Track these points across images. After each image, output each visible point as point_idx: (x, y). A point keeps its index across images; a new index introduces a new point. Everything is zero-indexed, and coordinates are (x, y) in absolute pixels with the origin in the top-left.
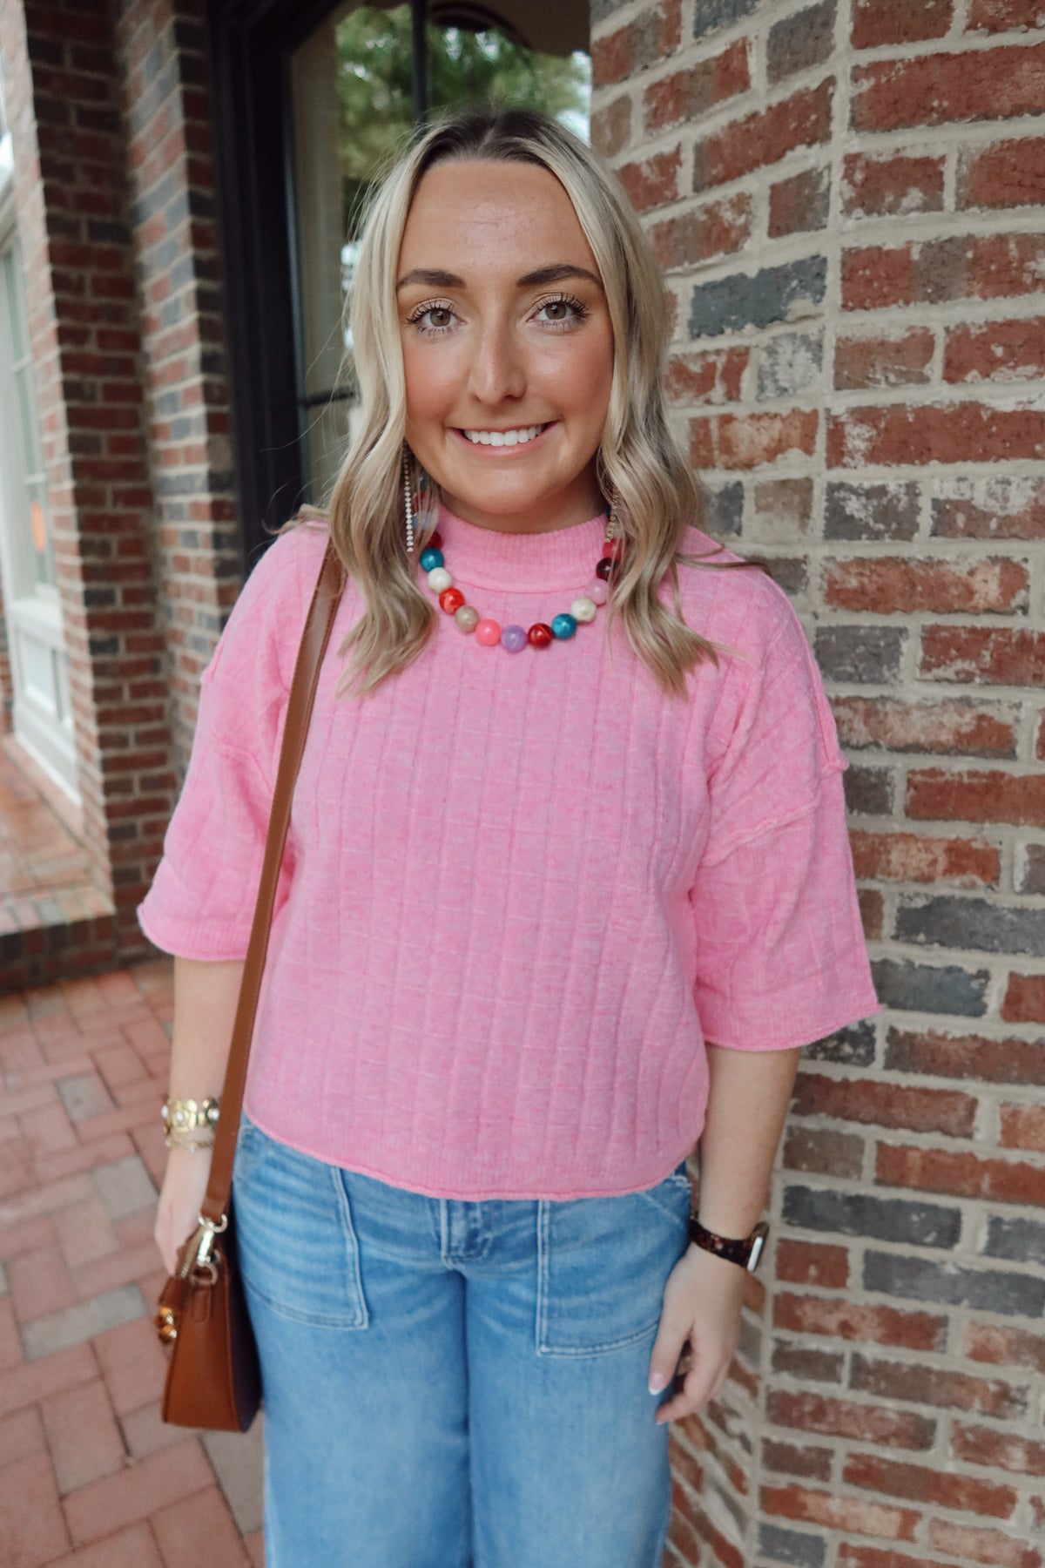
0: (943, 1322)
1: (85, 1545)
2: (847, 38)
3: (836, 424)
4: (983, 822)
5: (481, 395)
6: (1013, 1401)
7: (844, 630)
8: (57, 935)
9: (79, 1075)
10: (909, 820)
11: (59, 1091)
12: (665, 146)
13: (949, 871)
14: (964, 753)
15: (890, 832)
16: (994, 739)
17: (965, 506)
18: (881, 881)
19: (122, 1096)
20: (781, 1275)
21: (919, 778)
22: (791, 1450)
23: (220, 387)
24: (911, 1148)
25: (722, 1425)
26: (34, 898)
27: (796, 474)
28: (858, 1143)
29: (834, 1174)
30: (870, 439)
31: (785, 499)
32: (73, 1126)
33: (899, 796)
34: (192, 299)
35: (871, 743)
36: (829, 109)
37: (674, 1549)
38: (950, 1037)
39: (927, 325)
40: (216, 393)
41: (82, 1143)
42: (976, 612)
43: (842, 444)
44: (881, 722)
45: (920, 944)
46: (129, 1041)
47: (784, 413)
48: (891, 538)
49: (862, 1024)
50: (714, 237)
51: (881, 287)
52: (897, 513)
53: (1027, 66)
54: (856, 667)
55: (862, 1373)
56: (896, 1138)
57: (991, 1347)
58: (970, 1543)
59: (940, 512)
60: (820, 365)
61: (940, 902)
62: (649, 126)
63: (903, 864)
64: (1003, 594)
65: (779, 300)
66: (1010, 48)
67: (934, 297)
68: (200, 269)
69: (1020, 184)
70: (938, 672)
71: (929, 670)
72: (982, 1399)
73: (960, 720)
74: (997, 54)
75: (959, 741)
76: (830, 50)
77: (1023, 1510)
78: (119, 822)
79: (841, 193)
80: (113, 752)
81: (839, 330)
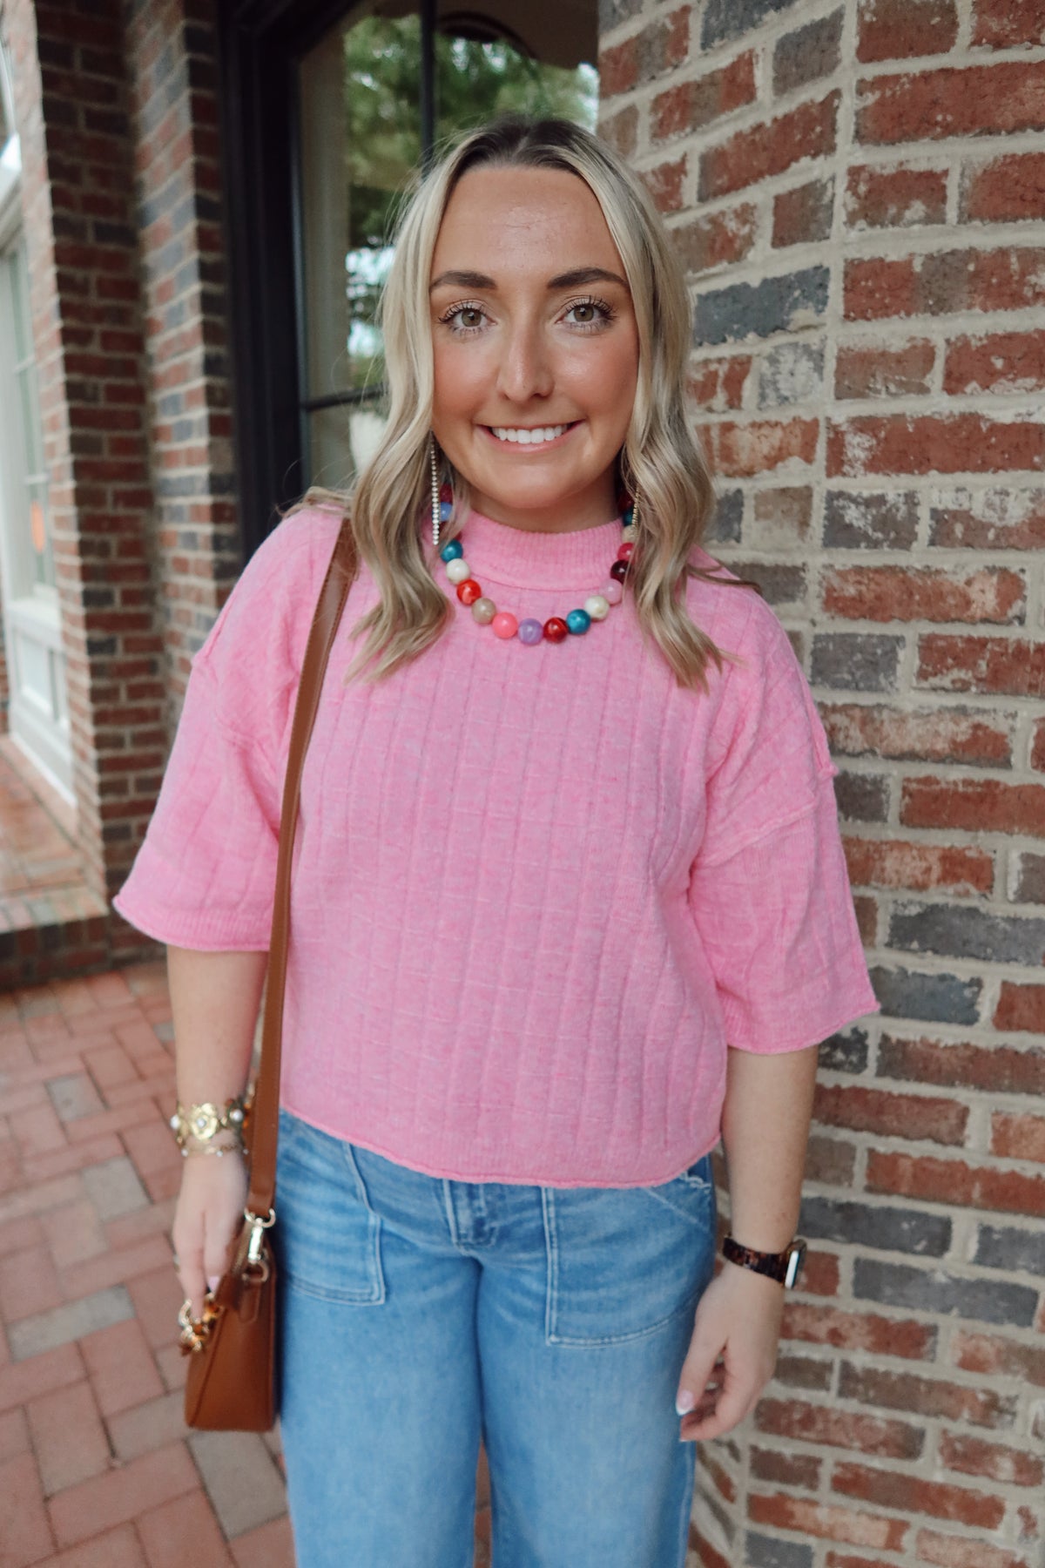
0: (932, 1330)
1: (70, 1547)
2: (853, 53)
3: (837, 433)
4: (977, 830)
5: (509, 393)
6: (1002, 1411)
7: (842, 638)
8: (50, 936)
9: (71, 1076)
10: (904, 827)
11: (49, 1093)
12: (671, 155)
13: (943, 879)
14: (960, 762)
15: (884, 838)
16: (989, 748)
17: (964, 516)
18: (876, 888)
19: (112, 1097)
21: (914, 786)
22: (779, 1457)
23: (223, 389)
24: (902, 1156)
26: (28, 898)
27: (796, 483)
28: (848, 1150)
29: (827, 1182)
30: (870, 449)
31: (785, 507)
32: (63, 1126)
33: (895, 803)
34: (197, 302)
35: (866, 751)
36: (834, 122)
38: (942, 1045)
39: (928, 336)
40: (219, 396)
41: (71, 1144)
42: (973, 621)
43: (842, 453)
44: (877, 730)
45: (914, 951)
46: (120, 1043)
47: (785, 421)
48: (889, 546)
49: (854, 1031)
50: (718, 246)
51: (883, 298)
52: (895, 522)
53: (1030, 83)
54: (853, 674)
55: (851, 1381)
56: (886, 1145)
57: (980, 1356)
58: (957, 1554)
59: (937, 522)
60: (821, 374)
61: (934, 909)
62: (655, 136)
63: (897, 872)
64: (1000, 604)
65: (782, 309)
66: (1014, 64)
67: (935, 309)
68: (206, 272)
69: (1022, 199)
70: (935, 681)
71: (926, 679)
72: (971, 1409)
73: (955, 729)
74: (1002, 70)
75: (955, 750)
76: (837, 62)
77: (1011, 1523)
78: (114, 822)
79: (845, 205)
80: (108, 753)
81: (840, 339)
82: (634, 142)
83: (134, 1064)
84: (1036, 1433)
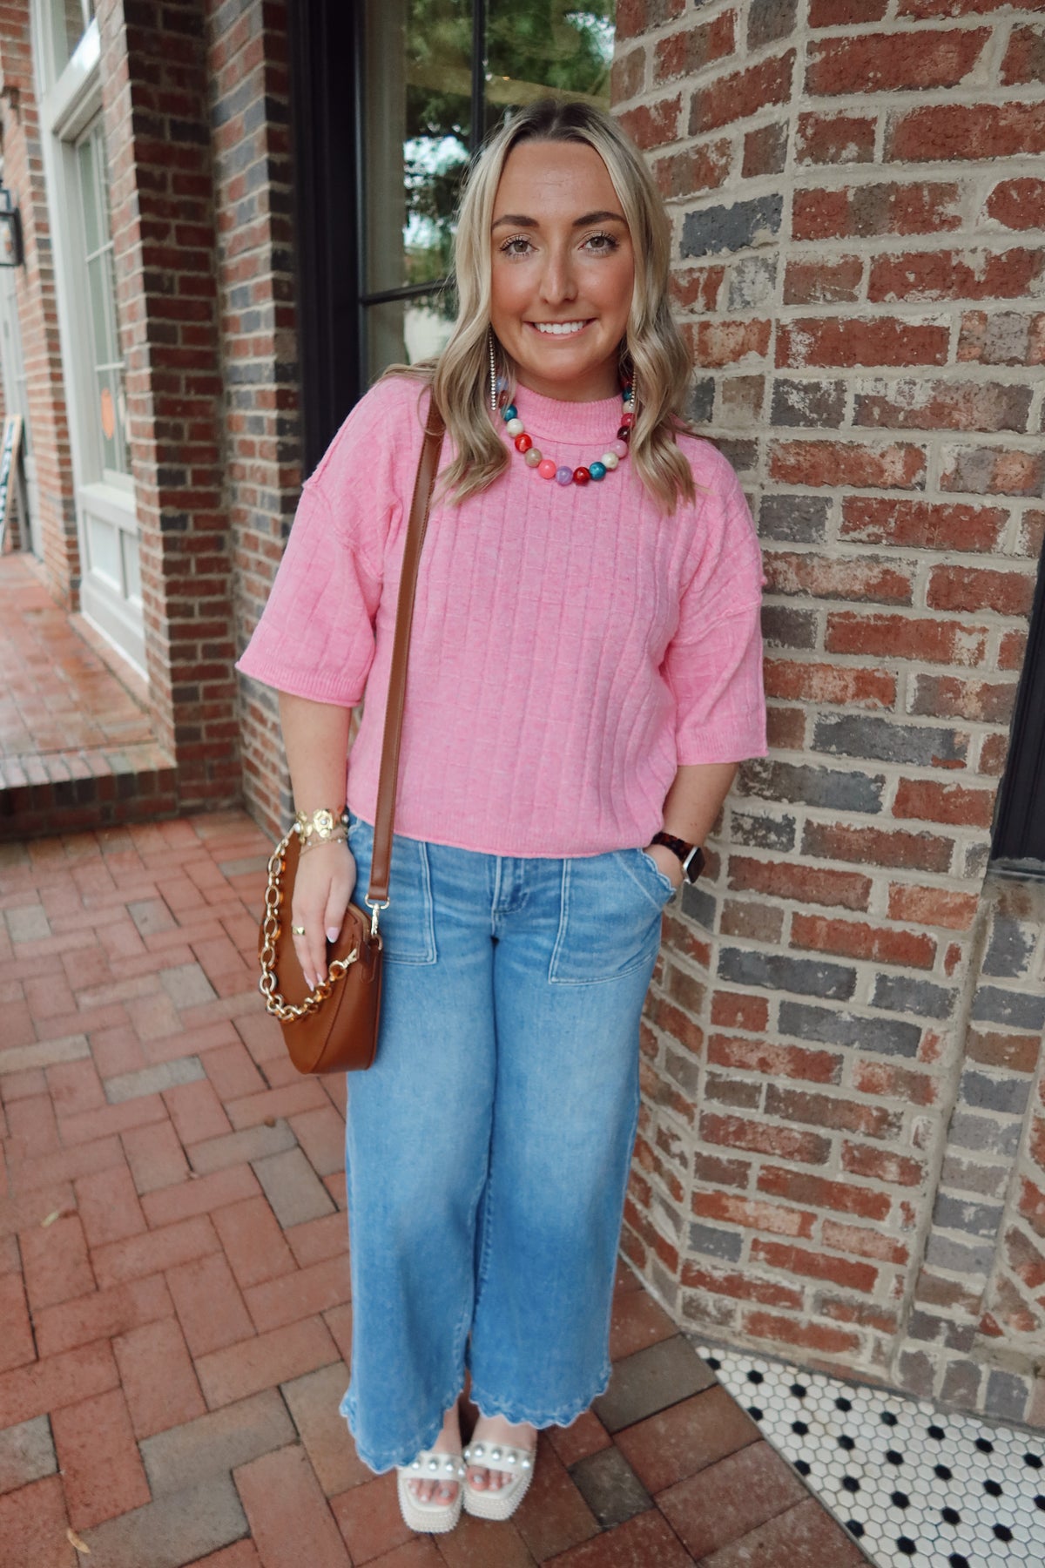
0: (839, 1059)
1: (158, 1227)
2: (805, 19)
3: (784, 332)
4: (884, 656)
5: (548, 298)
6: (891, 1125)
7: (784, 499)
8: (126, 783)
9: (147, 900)
10: (827, 653)
11: (128, 911)
12: (669, 94)
13: (856, 695)
14: (872, 600)
15: (812, 661)
16: (895, 590)
17: (879, 401)
18: (805, 702)
19: (182, 917)
20: (715, 1021)
21: (836, 619)
22: (717, 1162)
23: (288, 283)
24: (820, 918)
25: (666, 1147)
26: (104, 751)
27: (754, 372)
28: (779, 914)
29: (760, 939)
30: (809, 345)
31: (744, 393)
32: (142, 938)
33: (821, 633)
34: (266, 200)
35: (800, 591)
36: (790, 76)
37: (626, 1259)
38: (852, 829)
39: (858, 254)
40: (285, 289)
41: (149, 952)
42: (885, 487)
43: (788, 348)
44: (809, 574)
45: (833, 753)
46: (189, 876)
47: (747, 322)
48: (822, 425)
49: (785, 817)
50: (702, 173)
51: (823, 223)
52: (827, 405)
53: (943, 48)
54: (791, 529)
55: (776, 1101)
56: (807, 910)
57: (874, 1080)
58: (853, 1240)
59: (860, 405)
60: (774, 283)
61: (850, 719)
62: (657, 76)
63: (822, 689)
64: (906, 473)
65: (748, 228)
66: (930, 32)
67: (863, 232)
68: (275, 172)
69: (933, 143)
70: (855, 535)
71: (848, 533)
72: (867, 1123)
73: (870, 574)
74: (921, 36)
75: (869, 590)
76: (793, 27)
77: (895, 1213)
78: (182, 684)
79: (795, 145)
80: (179, 621)
81: (789, 256)
82: (642, 79)
83: (201, 892)
84: (916, 1143)
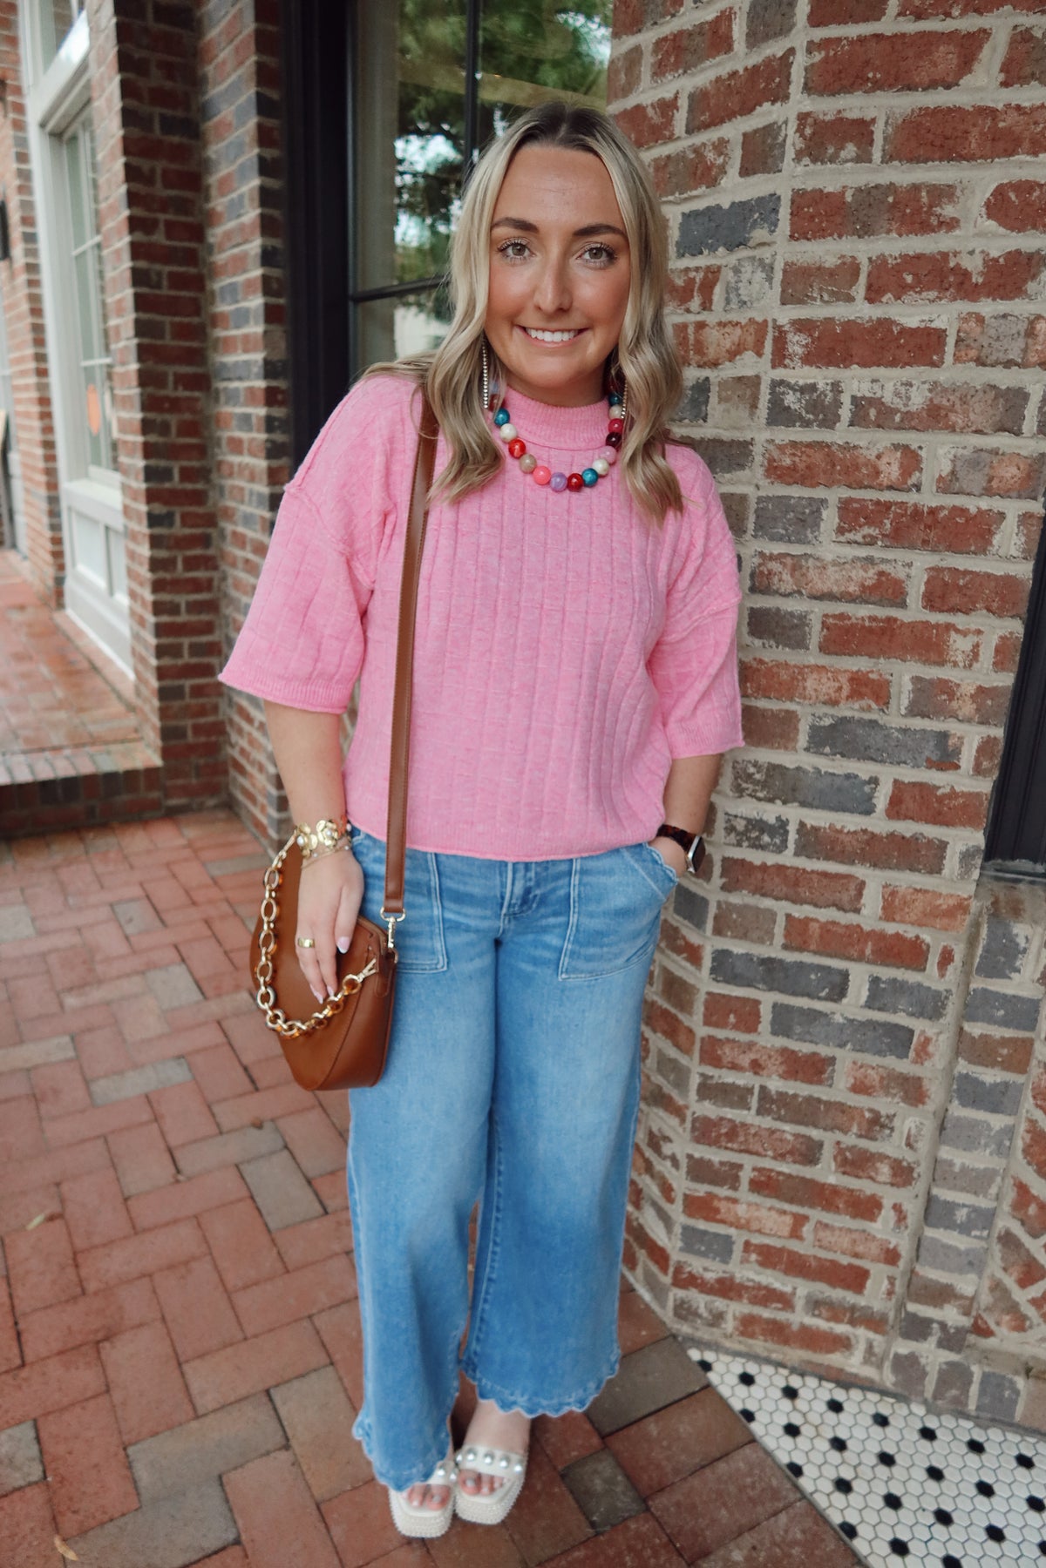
0: (831, 1061)
1: (145, 1230)
2: (805, 18)
3: (780, 332)
4: (878, 658)
5: (542, 306)
6: (883, 1126)
7: (779, 499)
8: (111, 781)
9: (132, 900)
10: (822, 654)
12: (666, 93)
13: (850, 697)
14: (867, 602)
15: (807, 663)
16: (890, 591)
17: (876, 402)
18: (799, 703)
19: (168, 918)
20: (707, 1023)
21: (831, 621)
22: (709, 1163)
23: (278, 279)
24: (813, 920)
25: (657, 1149)
26: (89, 749)
27: (750, 373)
28: (772, 915)
29: (752, 941)
30: (806, 346)
31: (740, 393)
32: (127, 938)
33: (815, 635)
34: (256, 195)
35: (795, 592)
36: (789, 75)
38: (846, 830)
39: (855, 255)
40: (274, 286)
41: (134, 952)
42: (881, 488)
43: (784, 349)
44: (804, 575)
45: (826, 755)
46: (174, 876)
47: (743, 322)
48: (818, 426)
49: (778, 818)
50: (699, 172)
51: (821, 222)
52: (823, 406)
53: (942, 48)
54: (786, 530)
55: (768, 1103)
56: (800, 911)
57: (867, 1082)
58: (845, 1242)
59: (856, 407)
60: (771, 283)
61: (843, 720)
62: (655, 74)
63: (816, 690)
64: (902, 475)
65: (745, 228)
66: (930, 33)
67: (861, 233)
68: (265, 167)
69: (932, 145)
70: (850, 536)
71: (843, 534)
72: (859, 1125)
73: (865, 575)
74: (922, 37)
75: (863, 592)
76: (793, 26)
77: (887, 1214)
78: (168, 683)
79: (794, 145)
80: (165, 619)
81: (786, 256)
82: (639, 77)
83: (187, 892)
84: (909, 1145)
